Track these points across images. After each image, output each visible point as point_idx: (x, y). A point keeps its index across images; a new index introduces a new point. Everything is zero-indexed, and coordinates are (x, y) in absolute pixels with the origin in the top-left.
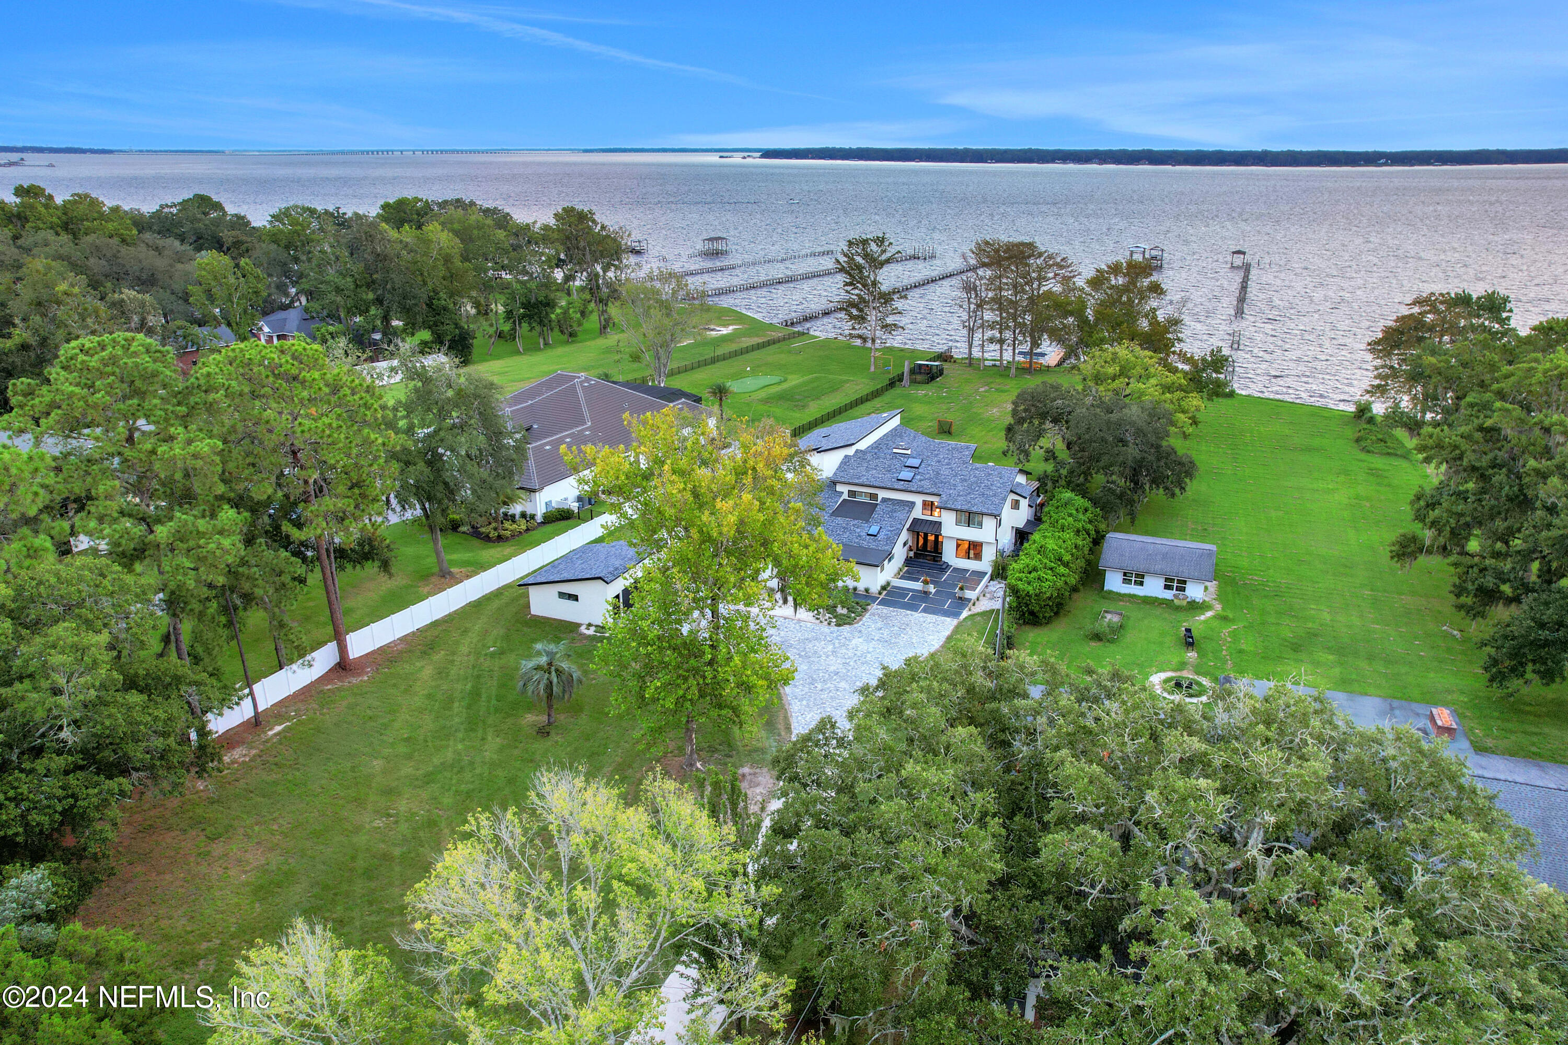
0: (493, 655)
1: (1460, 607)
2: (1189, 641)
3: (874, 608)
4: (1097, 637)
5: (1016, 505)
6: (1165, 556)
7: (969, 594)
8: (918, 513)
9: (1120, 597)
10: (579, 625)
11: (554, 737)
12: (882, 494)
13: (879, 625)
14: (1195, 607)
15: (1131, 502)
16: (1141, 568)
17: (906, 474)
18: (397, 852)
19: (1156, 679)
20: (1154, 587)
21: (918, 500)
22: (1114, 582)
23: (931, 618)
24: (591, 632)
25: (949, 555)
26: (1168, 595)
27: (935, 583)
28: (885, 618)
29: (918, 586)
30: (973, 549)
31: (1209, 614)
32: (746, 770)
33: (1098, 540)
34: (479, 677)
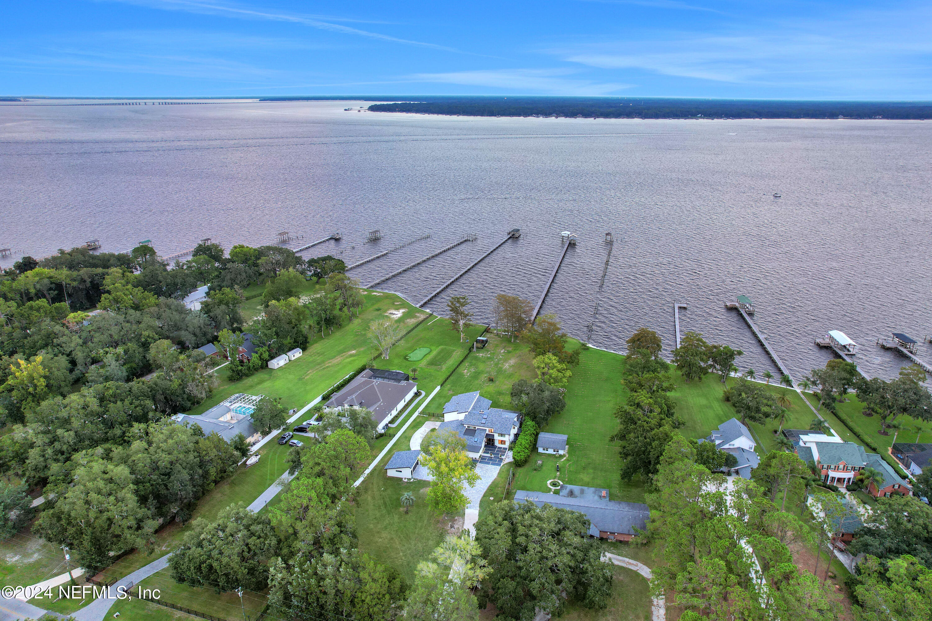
0: (383, 491)
1: (621, 457)
2: (558, 469)
3: (478, 464)
4: (535, 470)
5: (514, 428)
6: (554, 442)
7: (503, 457)
8: (487, 432)
9: (542, 454)
10: (402, 478)
11: (410, 514)
12: (477, 427)
13: (480, 470)
14: (561, 456)
15: (547, 420)
16: (548, 447)
17: (483, 421)
18: (388, 546)
19: (549, 482)
20: (551, 451)
21: (487, 429)
22: (540, 450)
23: (493, 466)
24: (406, 480)
25: (497, 444)
26: (555, 453)
27: (494, 454)
28: (481, 468)
29: (489, 455)
30: (503, 442)
31: (565, 458)
32: (456, 518)
33: (537, 435)
34: (383, 498)
